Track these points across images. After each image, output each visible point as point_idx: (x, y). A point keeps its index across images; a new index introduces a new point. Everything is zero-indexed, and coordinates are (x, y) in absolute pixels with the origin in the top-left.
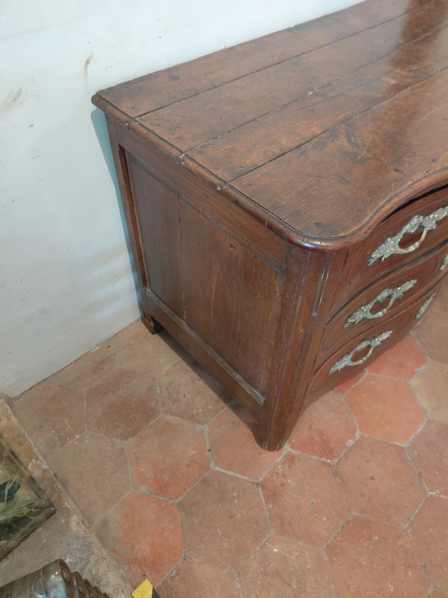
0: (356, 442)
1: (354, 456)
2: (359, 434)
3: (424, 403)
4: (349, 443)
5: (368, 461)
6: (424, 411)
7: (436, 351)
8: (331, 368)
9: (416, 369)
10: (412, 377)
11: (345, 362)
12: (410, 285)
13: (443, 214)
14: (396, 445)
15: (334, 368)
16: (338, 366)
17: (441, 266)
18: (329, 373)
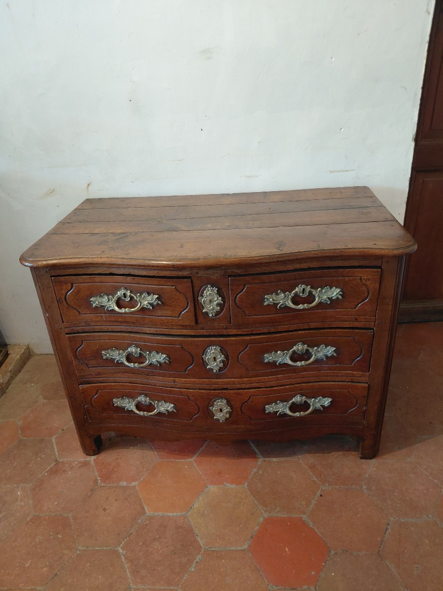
0: (127, 486)
1: (114, 491)
2: (135, 484)
3: (199, 504)
4: (123, 484)
6: (191, 508)
7: (259, 485)
8: (114, 400)
9: (227, 483)
10: (215, 485)
11: (129, 405)
12: (161, 358)
13: (152, 299)
14: (144, 508)
15: (118, 402)
16: (123, 403)
17: (204, 364)
18: (114, 404)
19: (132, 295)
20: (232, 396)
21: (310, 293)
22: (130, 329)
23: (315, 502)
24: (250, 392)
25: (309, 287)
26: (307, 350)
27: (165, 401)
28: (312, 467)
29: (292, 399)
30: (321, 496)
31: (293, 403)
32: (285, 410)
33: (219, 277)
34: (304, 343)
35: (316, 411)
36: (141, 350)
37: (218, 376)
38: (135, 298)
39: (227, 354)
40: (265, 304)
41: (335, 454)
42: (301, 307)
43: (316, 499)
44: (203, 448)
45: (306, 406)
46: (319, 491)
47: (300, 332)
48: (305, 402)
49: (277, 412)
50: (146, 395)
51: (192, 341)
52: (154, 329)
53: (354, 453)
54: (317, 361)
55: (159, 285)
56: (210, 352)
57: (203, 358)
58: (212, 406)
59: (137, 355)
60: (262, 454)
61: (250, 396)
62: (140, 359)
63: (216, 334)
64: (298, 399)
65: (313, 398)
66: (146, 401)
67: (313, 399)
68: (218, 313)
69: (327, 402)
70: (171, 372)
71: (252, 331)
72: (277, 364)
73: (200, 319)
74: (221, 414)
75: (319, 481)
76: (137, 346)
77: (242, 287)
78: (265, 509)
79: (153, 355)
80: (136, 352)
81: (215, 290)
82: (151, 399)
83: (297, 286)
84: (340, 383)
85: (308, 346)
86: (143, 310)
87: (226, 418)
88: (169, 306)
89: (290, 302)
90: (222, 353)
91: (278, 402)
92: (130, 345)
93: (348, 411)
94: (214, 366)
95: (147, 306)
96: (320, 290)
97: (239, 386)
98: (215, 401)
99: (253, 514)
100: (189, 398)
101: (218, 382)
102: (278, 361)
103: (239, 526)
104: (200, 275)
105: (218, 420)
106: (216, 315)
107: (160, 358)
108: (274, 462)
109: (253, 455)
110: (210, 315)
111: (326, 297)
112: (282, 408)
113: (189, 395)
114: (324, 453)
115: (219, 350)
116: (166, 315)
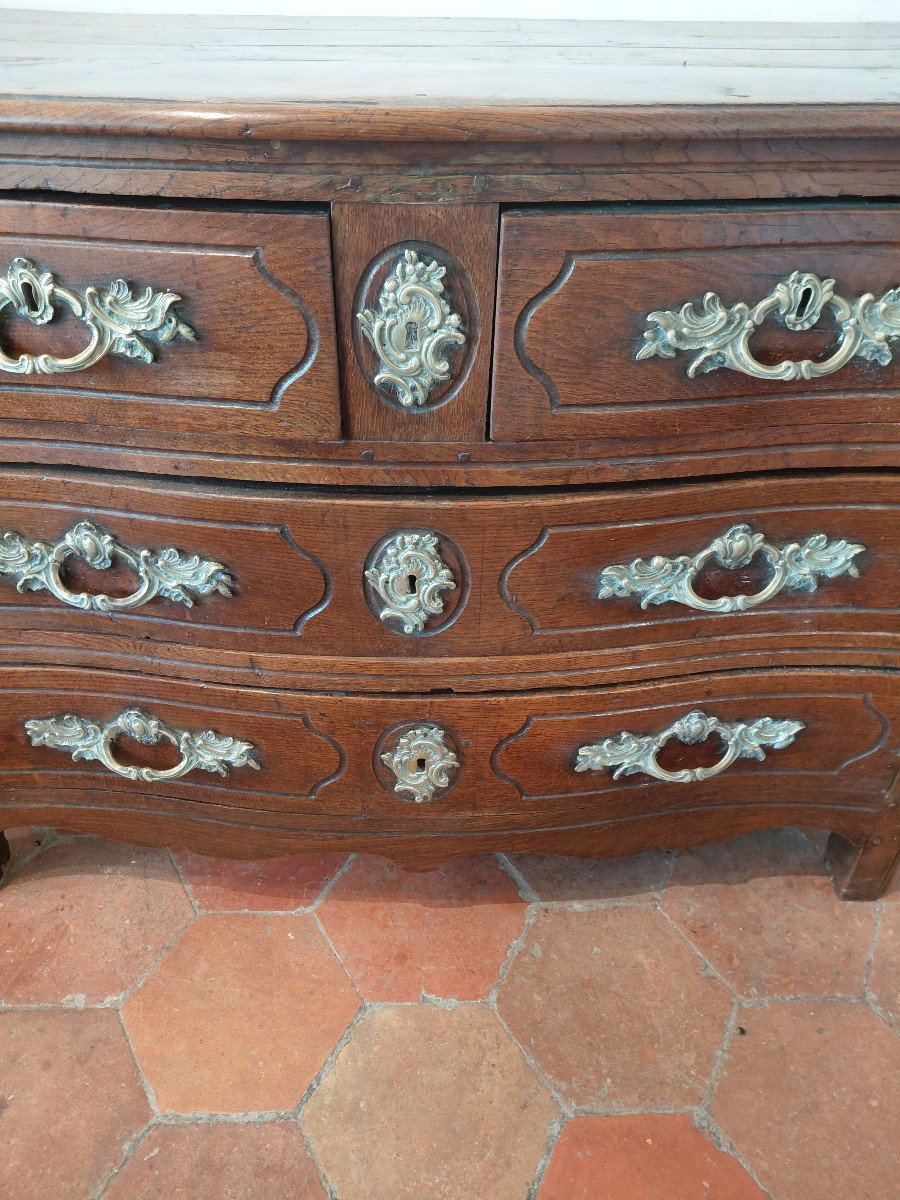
0: (86, 1010)
1: (41, 1030)
2: (112, 1003)
3: (338, 1074)
4: (73, 1001)
5: (46, 1065)
6: (311, 1089)
7: (538, 998)
8: (28, 725)
9: (430, 991)
10: (389, 1000)
11: (89, 743)
12: (198, 574)
13: (151, 316)
14: (143, 1096)
15: (42, 732)
16: (61, 737)
17: (370, 600)
18: (29, 739)
19: (61, 293)
20: (466, 719)
21: (828, 310)
22: (66, 452)
23: (726, 1056)
24: (531, 703)
25: (830, 284)
26: (759, 556)
27: (216, 732)
28: (699, 930)
29: (669, 725)
30: (743, 1032)
31: (673, 741)
32: (641, 763)
33: (456, 211)
34: (754, 529)
35: (743, 763)
36: (115, 540)
37: (417, 646)
38: (77, 309)
39: (462, 567)
40: (643, 353)
41: (765, 884)
42: (785, 371)
43: (726, 1044)
44: (346, 869)
45: (711, 748)
46: (734, 1015)
47: (750, 484)
48: (714, 735)
49: (613, 769)
50: (146, 711)
51: (324, 512)
52: (164, 455)
53: (819, 880)
54: (783, 596)
55: (183, 245)
56: (396, 555)
57: (364, 579)
58: (392, 748)
59: (101, 564)
60: (537, 890)
61: (529, 719)
62: (116, 577)
63: (424, 482)
64: (691, 726)
65: (740, 720)
66: (145, 731)
67: (742, 726)
68: (438, 392)
69: (783, 734)
70: (240, 631)
71: (570, 473)
72: (644, 605)
73: (361, 415)
74: (419, 776)
75: (727, 976)
76: (99, 527)
77: (552, 269)
78: (564, 1086)
79: (167, 565)
80: (97, 552)
81: (437, 273)
82: (163, 723)
83: (781, 277)
84: (844, 673)
85: (767, 540)
86: (111, 364)
87: (438, 788)
88: (224, 349)
89: (742, 347)
90: (444, 562)
91: (624, 735)
92: (70, 523)
93: (842, 762)
94: (407, 610)
95: (131, 346)
96: (868, 302)
97: (493, 682)
98: (402, 733)
99: (525, 1106)
100: (305, 720)
101: (416, 668)
102: (645, 593)
103: (481, 1157)
104: (369, 196)
105: (410, 795)
106: (430, 400)
107: (195, 576)
108: (576, 913)
109: (506, 892)
110: (407, 400)
111: (880, 335)
112: (634, 755)
113: (309, 713)
114: (727, 883)
115: (431, 548)
116: (216, 393)
